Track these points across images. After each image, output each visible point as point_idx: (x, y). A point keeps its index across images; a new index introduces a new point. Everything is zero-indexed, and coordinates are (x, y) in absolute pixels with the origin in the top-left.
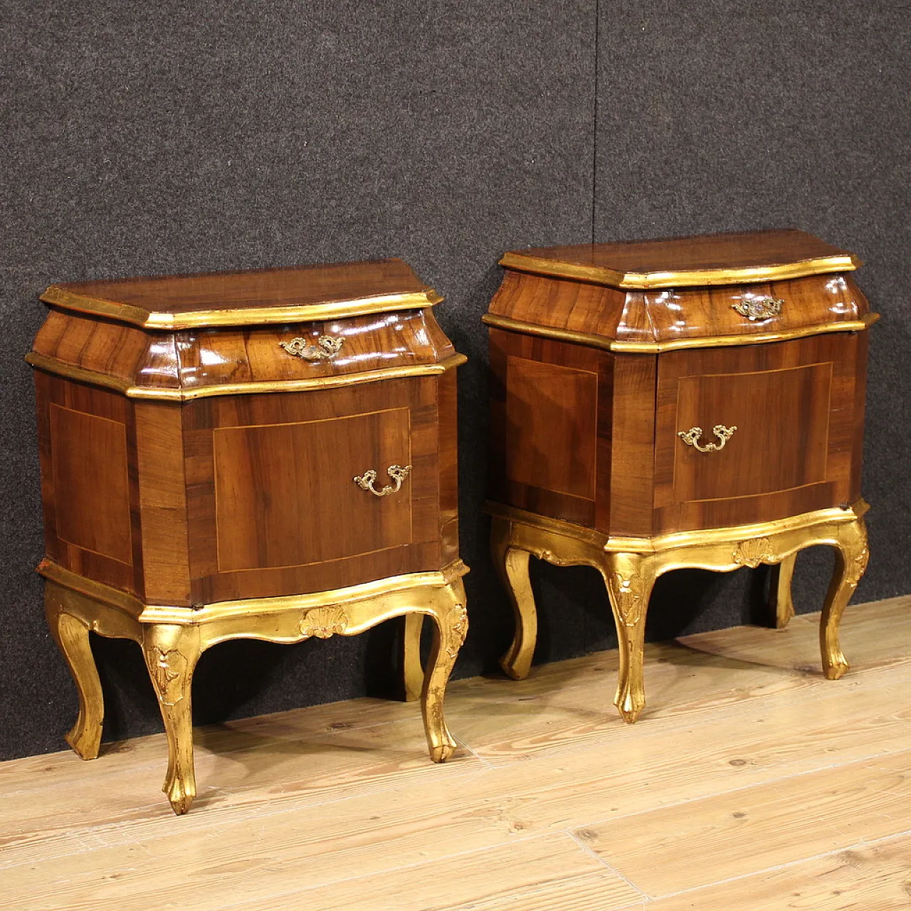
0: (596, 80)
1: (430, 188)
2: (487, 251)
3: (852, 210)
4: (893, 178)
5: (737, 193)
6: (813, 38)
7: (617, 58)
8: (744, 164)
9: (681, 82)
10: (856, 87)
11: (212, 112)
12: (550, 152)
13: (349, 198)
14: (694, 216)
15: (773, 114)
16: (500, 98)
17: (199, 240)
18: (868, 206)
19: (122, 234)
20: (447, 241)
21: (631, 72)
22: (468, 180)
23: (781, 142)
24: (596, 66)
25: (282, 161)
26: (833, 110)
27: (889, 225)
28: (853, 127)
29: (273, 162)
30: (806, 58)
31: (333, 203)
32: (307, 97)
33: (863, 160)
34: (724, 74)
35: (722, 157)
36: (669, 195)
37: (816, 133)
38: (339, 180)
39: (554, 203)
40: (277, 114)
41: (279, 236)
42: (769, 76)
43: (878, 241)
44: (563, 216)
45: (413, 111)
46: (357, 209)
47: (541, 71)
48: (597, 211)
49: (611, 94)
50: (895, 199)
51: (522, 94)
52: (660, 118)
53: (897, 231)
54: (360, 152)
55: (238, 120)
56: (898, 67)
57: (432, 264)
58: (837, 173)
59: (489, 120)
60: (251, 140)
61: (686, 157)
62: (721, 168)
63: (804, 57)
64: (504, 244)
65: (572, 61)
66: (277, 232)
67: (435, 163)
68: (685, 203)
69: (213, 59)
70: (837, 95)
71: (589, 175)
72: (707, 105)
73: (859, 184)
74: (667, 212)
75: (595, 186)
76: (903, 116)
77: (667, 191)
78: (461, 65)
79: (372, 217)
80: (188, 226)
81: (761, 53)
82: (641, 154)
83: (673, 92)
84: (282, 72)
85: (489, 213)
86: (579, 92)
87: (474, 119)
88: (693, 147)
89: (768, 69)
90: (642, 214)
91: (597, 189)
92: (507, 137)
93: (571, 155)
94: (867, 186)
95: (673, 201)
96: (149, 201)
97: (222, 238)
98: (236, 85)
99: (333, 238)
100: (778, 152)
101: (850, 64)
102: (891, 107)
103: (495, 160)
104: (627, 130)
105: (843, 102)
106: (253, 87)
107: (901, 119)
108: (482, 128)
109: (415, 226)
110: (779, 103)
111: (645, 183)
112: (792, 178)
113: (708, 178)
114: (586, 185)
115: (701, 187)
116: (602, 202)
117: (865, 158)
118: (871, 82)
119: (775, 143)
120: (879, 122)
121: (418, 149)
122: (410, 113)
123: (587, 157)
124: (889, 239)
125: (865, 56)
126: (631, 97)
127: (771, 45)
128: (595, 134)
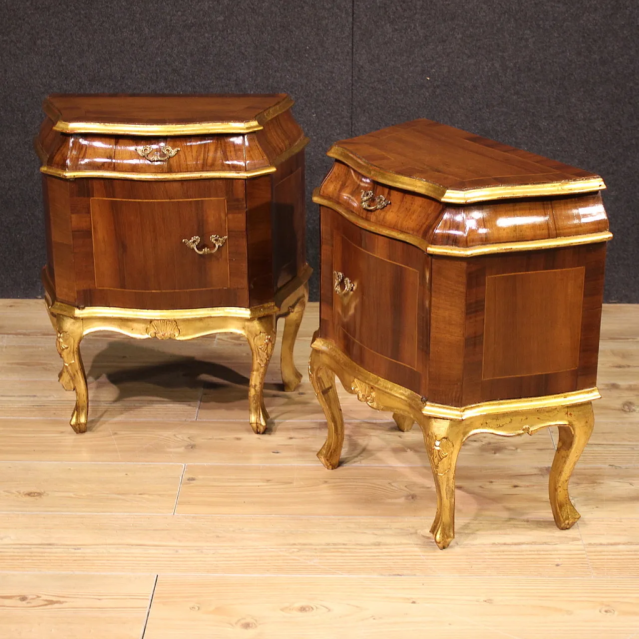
2: (279, 48)
3: (549, 42)
4: (582, 22)
5: (458, 25)
13: (189, 11)
14: (426, 37)
18: (562, 39)
19: (56, 23)
20: (253, 41)
27: (579, 54)
31: (179, 13)
33: (557, 9)
36: (406, 22)
39: (324, 23)
41: (147, 30)
43: (570, 63)
44: (331, 31)
46: (194, 18)
48: (355, 30)
50: (584, 36)
53: (586, 57)
57: (243, 54)
58: (536, 16)
64: (291, 45)
68: (418, 29)
71: (349, 7)
73: (554, 24)
74: (405, 33)
75: (353, 14)
77: (405, 20)
79: (204, 23)
80: (93, 21)
85: (280, 26)
90: (387, 33)
91: (355, 15)
94: (561, 26)
95: (410, 27)
96: (71, 6)
97: (113, 29)
99: (180, 34)
109: (231, 30)
111: (389, 14)
112: (500, 17)
113: (435, 14)
114: (347, 13)
115: (430, 19)
116: (358, 24)
117: (559, 7)
124: (580, 63)
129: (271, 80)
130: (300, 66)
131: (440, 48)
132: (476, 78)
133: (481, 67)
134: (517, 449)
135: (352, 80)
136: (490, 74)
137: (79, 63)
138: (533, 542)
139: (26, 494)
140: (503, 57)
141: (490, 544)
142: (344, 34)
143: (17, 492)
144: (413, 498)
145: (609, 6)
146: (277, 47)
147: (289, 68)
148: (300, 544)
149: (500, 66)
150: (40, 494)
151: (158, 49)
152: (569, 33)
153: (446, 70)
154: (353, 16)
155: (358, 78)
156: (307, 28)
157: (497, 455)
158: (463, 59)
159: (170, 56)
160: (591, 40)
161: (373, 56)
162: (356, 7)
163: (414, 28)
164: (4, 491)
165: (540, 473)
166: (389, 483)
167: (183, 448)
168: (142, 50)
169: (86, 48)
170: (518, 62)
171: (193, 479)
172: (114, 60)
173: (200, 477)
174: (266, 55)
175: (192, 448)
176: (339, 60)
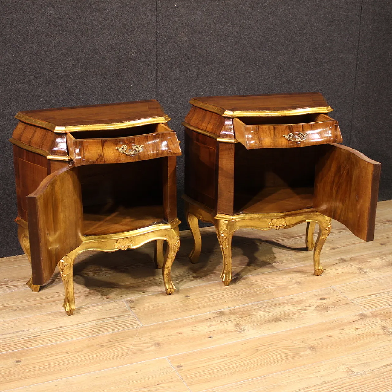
0: (157, 24)
1: (92, 64)
2: (115, 87)
3: (261, 73)
4: (278, 61)
5: (215, 66)
6: (244, 9)
7: (165, 16)
8: (217, 56)
9: (191, 25)
10: (262, 27)
11: (7, 37)
12: (139, 51)
13: (61, 68)
14: (197, 75)
15: (228, 37)
16: (119, 31)
17: (3, 83)
18: (268, 71)
20: (99, 84)
21: (171, 22)
22: (107, 61)
23: (232, 48)
24: (157, 19)
25: (34, 54)
26: (253, 35)
27: (276, 79)
28: (261, 42)
29: (31, 55)
30: (242, 16)
31: (54, 70)
32: (43, 31)
33: (265, 55)
34: (208, 22)
35: (208, 53)
36: (187, 67)
37: (246, 44)
38: (56, 61)
39: (141, 70)
40: (32, 37)
41: (34, 82)
42: (226, 23)
43: (272, 84)
44: (145, 75)
45: (85, 36)
46: (64, 72)
47: (135, 22)
48: (158, 73)
49: (163, 30)
50: (278, 69)
51: (127, 30)
52: (183, 39)
53: (280, 80)
54: (64, 51)
55: (16, 39)
56: (279, 19)
57: (94, 92)
58: (255, 59)
59: (115, 40)
60: (22, 47)
61: (194, 53)
62: (208, 57)
63: (241, 16)
64: (122, 85)
65: (147, 18)
66: (33, 80)
67: (93, 55)
68: (194, 70)
69: (6, 17)
70: (254, 30)
71: (155, 59)
72: (202, 34)
73: (264, 63)
74: (186, 73)
77: (186, 66)
78: (103, 19)
79: (70, 75)
81: (223, 14)
82: (175, 52)
83: (188, 29)
84: (33, 22)
85: (116, 73)
86: (150, 29)
87: (109, 39)
88: (196, 49)
89: (226, 20)
90: (176, 74)
91: (158, 65)
92: (122, 45)
93: (147, 52)
94: (267, 64)
95: (189, 69)
97: (12, 82)
98: (16, 27)
99: (55, 82)
100: (231, 51)
101: (259, 18)
102: (276, 35)
103: (118, 54)
104: (170, 43)
105: (257, 33)
106: (22, 28)
107: (281, 39)
108: (112, 42)
109: (86, 78)
110: (231, 33)
111: (177, 62)
112: (236, 61)
113: (202, 61)
114: (154, 64)
115: (200, 64)
116: (160, 69)
118: (268, 25)
119: (229, 48)
120: (271, 40)
121: (87, 50)
122: (84, 37)
123: (154, 53)
124: (276, 84)
125: (265, 16)
126: (171, 31)
127: (227, 12)
128: (157, 45)
130: (127, 97)
131: (205, 80)
133: (227, 90)
134: (335, 306)
140: (238, 83)
141: (381, 367)
142: (152, 76)
144: (313, 349)
145: (290, 52)
146: (114, 86)
147: (121, 99)
149: (237, 88)
151: (41, 93)
152: (271, 67)
154: (157, 64)
155: (161, 101)
156: (131, 74)
157: (329, 312)
158: (217, 86)
159: (49, 97)
160: (282, 71)
161: (169, 88)
162: (159, 60)
165: (361, 318)
167: (154, 347)
168: (31, 95)
170: (246, 86)
171: (180, 366)
172: (12, 103)
173: (183, 364)
174: (107, 92)
175: (159, 345)
176: (149, 92)
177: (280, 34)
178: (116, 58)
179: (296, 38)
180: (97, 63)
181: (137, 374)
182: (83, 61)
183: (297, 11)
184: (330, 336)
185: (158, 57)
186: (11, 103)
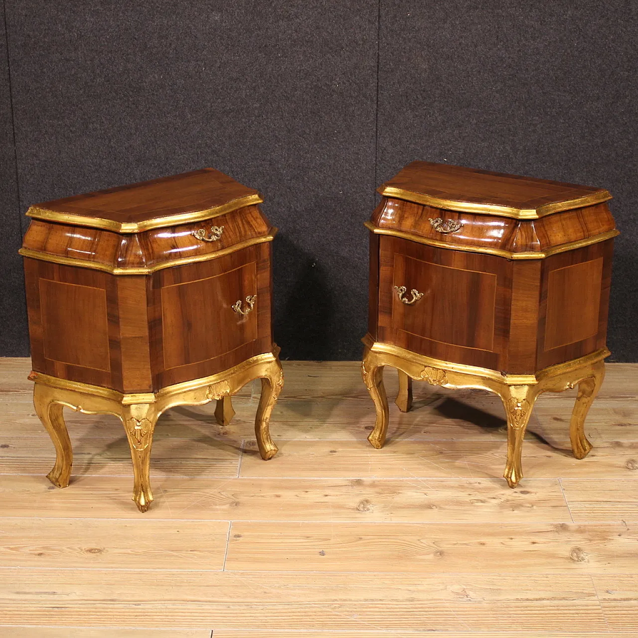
0: (379, 42)
1: (276, 96)
2: (310, 132)
3: (556, 127)
4: (585, 109)
5: (473, 111)
6: (527, 23)
7: (392, 31)
8: (478, 95)
9: (434, 46)
10: (558, 53)
11: (153, 50)
12: (349, 81)
13: (228, 99)
14: (443, 122)
15: (497, 66)
16: (318, 50)
18: (567, 125)
19: (106, 109)
20: (286, 125)
21: (401, 39)
23: (503, 84)
24: (378, 34)
25: (191, 77)
26: (541, 66)
27: (583, 138)
28: (556, 77)
29: (186, 77)
30: (522, 35)
31: (219, 100)
32: (204, 45)
34: (463, 42)
35: (462, 90)
36: (426, 109)
37: (529, 79)
38: (222, 89)
39: (351, 109)
40: (188, 53)
43: (574, 146)
44: (357, 117)
45: (266, 54)
46: (233, 104)
47: (343, 36)
48: (379, 115)
49: (388, 51)
50: (587, 122)
51: (331, 48)
52: (420, 65)
54: (235, 75)
55: (167, 55)
58: (544, 104)
59: (311, 62)
60: (173, 66)
61: (438, 89)
62: (462, 96)
64: (320, 129)
65: (363, 32)
66: (188, 114)
67: (278, 83)
68: (437, 115)
71: (374, 95)
72: (452, 59)
73: (560, 112)
74: (425, 119)
75: (378, 101)
76: (594, 72)
77: (425, 107)
79: (242, 110)
80: (140, 108)
81: (489, 31)
82: (407, 85)
83: (429, 51)
84: (190, 31)
85: (311, 112)
86: (367, 49)
87: (301, 61)
88: (442, 83)
89: (494, 40)
90: (408, 119)
91: (379, 103)
92: (321, 71)
93: (361, 83)
94: (567, 113)
95: (429, 113)
97: (158, 115)
98: (166, 37)
99: (219, 119)
100: (501, 89)
101: (554, 39)
102: (584, 67)
103: (315, 83)
104: (398, 71)
105: (549, 62)
106: (175, 39)
107: (592, 74)
108: (306, 66)
109: (266, 116)
110: (502, 60)
111: (410, 101)
112: (511, 105)
113: (452, 102)
114: (372, 101)
115: (447, 106)
116: (382, 110)
117: (565, 96)
118: (569, 51)
119: (499, 83)
120: (575, 75)
121: (268, 75)
122: (264, 56)
123: (372, 85)
124: (583, 146)
125: (565, 35)
126: (400, 53)
127: (496, 27)
128: (378, 73)
129: (302, 161)
130: (328, 148)
131: (456, 132)
132: (489, 159)
133: (493, 149)
134: (533, 506)
135: (376, 161)
136: (501, 156)
137: (127, 145)
138: (553, 598)
139: (87, 551)
140: (513, 140)
141: (514, 600)
142: (369, 119)
143: (79, 548)
144: (441, 554)
145: (610, 95)
146: (307, 131)
147: (319, 150)
148: (341, 600)
149: (511, 148)
150: (100, 551)
151: (199, 132)
152: (574, 119)
153: (462, 152)
154: (377, 103)
155: (382, 159)
156: (336, 114)
157: (515, 512)
158: (477, 142)
159: (211, 138)
160: (594, 126)
161: (396, 139)
162: (380, 96)
163: (433, 115)
164: (68, 548)
165: (555, 529)
166: (419, 540)
167: (228, 505)
168: (185, 133)
169: (133, 131)
170: (527, 145)
171: (239, 536)
172: (159, 143)
173: (246, 534)
174: (297, 138)
175: (236, 505)
176: (364, 143)
177: (591, 66)
178: (311, 89)
179: (622, 73)
180: (283, 95)
181: (178, 533)
182: (262, 90)
183: (624, 30)
184: (483, 544)
185: (379, 91)
186: (157, 143)
